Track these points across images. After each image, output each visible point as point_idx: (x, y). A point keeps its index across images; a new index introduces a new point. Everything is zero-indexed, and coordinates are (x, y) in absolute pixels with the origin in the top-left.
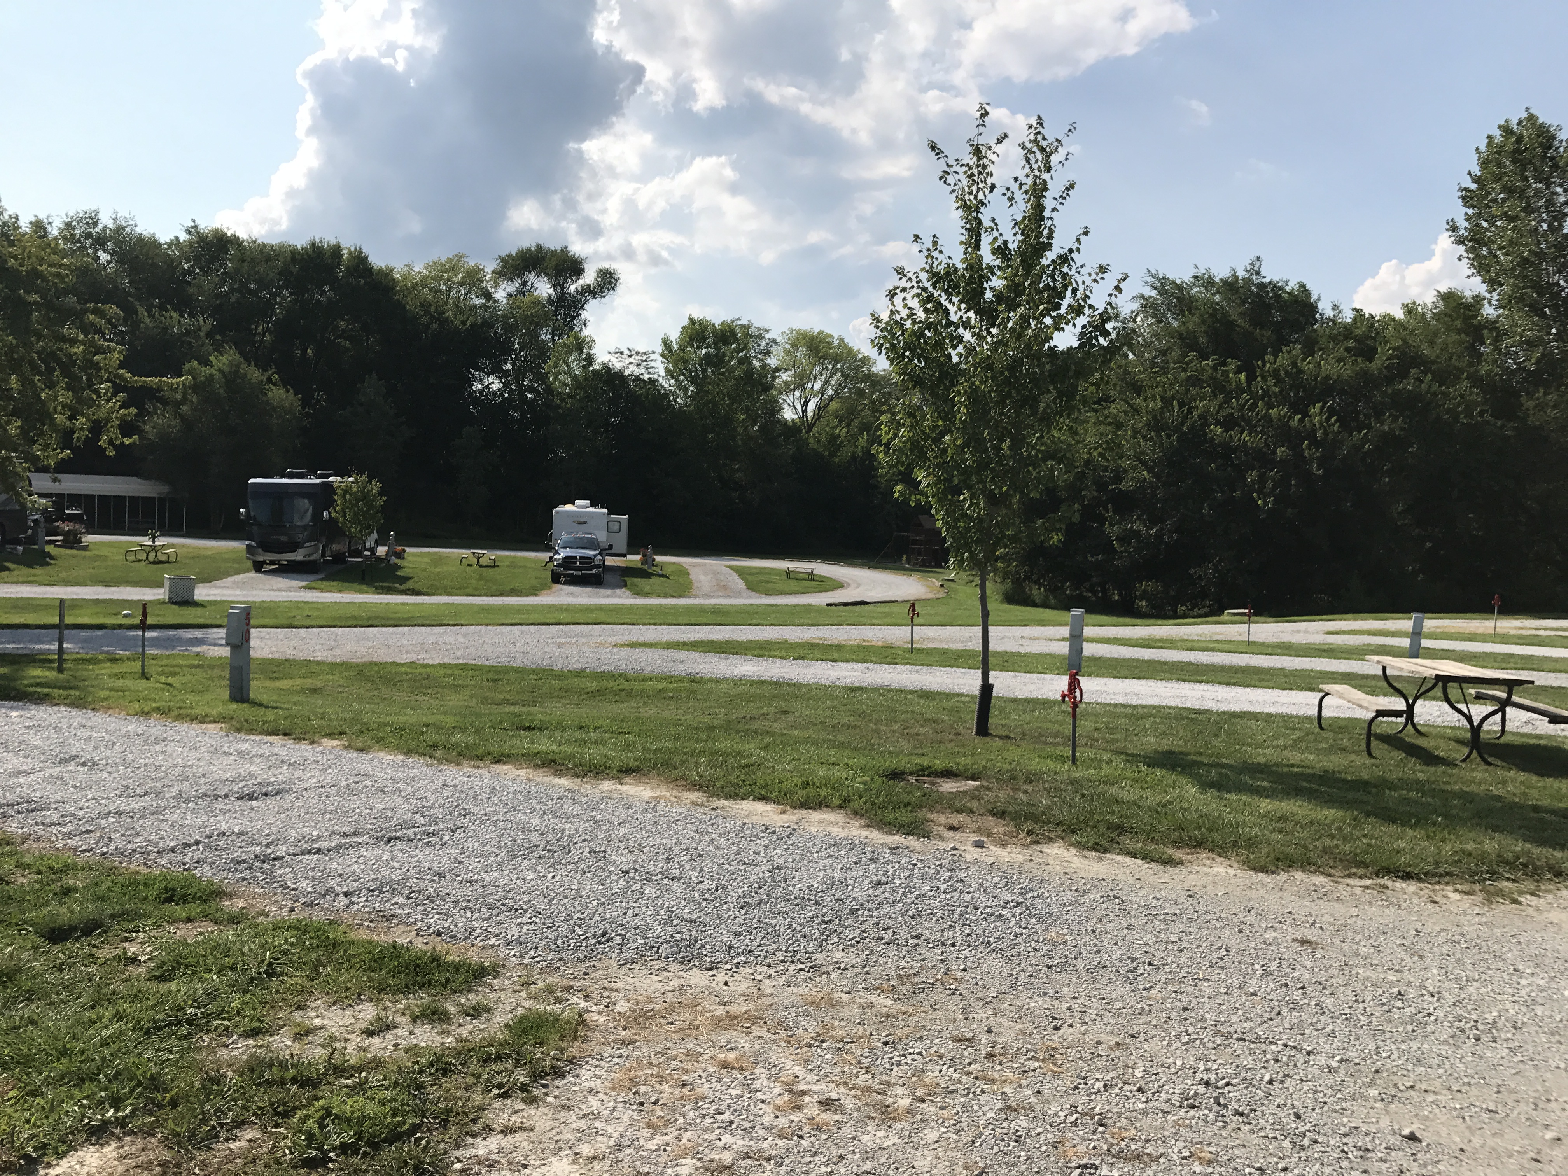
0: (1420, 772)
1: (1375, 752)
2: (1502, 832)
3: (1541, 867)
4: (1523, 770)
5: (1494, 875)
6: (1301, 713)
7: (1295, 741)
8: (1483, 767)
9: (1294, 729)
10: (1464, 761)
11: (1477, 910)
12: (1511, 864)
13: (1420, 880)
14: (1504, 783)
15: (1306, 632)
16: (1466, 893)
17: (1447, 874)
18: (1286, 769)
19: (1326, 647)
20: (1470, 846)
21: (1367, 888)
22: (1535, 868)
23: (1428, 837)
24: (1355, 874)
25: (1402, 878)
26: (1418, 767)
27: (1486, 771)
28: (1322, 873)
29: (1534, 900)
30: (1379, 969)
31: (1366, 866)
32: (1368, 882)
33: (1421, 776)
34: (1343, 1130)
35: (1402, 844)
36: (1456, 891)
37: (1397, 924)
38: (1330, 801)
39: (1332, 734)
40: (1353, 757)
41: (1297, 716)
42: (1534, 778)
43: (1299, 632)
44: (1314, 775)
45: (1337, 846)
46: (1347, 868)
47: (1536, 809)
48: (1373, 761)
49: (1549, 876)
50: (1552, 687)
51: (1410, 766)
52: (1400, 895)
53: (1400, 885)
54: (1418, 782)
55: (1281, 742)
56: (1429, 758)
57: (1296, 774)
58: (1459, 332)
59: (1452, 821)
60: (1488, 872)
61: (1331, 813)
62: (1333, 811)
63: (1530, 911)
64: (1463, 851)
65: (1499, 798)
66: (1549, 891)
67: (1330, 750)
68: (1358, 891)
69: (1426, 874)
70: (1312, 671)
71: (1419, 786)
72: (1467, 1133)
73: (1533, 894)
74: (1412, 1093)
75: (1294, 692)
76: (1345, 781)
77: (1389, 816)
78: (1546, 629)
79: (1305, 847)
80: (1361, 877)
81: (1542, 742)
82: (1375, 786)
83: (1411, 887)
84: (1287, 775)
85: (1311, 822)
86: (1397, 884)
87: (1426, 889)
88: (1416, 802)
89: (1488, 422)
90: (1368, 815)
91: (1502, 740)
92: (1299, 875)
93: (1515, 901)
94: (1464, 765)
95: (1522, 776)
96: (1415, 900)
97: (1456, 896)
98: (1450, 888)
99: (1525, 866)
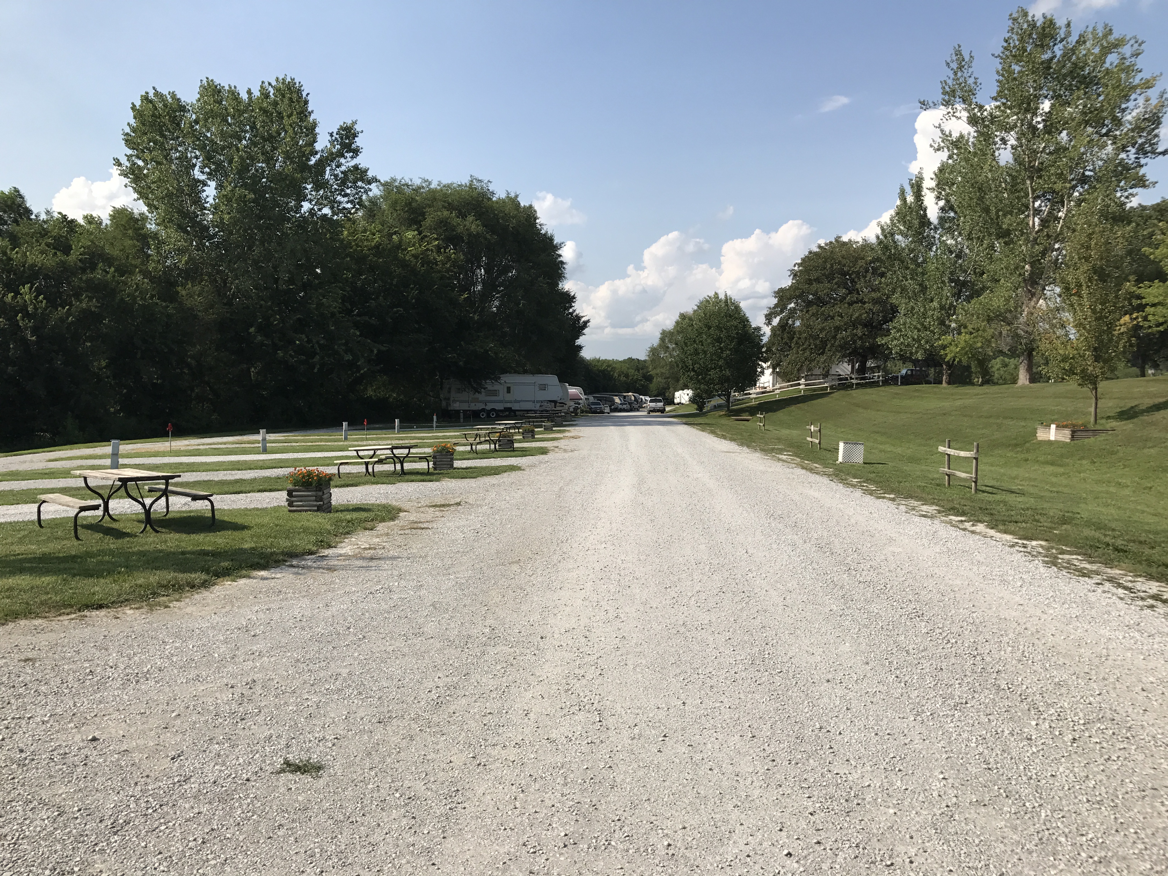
0: (112, 544)
1: (81, 536)
2: (161, 570)
3: (183, 585)
4: (178, 532)
5: (155, 594)
6: (26, 519)
7: (20, 538)
8: (154, 534)
9: (19, 531)
10: (142, 532)
11: (144, 616)
12: (166, 587)
13: (108, 607)
14: (166, 541)
15: (32, 461)
16: (137, 608)
17: (126, 600)
18: (12, 558)
19: (47, 471)
20: (141, 581)
21: (73, 619)
22: (179, 586)
23: (114, 581)
24: (64, 613)
25: (97, 609)
26: (111, 541)
27: (155, 536)
28: (40, 617)
29: (177, 604)
30: (78, 663)
31: (71, 606)
32: (73, 616)
33: (112, 546)
34: (50, 749)
35: (97, 589)
36: (131, 608)
37: (92, 635)
38: (47, 572)
39: (49, 530)
40: (65, 542)
41: (23, 522)
42: (184, 536)
43: (25, 462)
44: (35, 558)
45: (51, 598)
46: (58, 610)
47: (183, 553)
48: (80, 542)
49: (187, 589)
50: (204, 481)
51: (106, 541)
52: (95, 619)
53: (95, 613)
54: (110, 550)
55: (9, 540)
56: (119, 534)
57: (20, 560)
58: (132, 239)
59: (130, 568)
60: (151, 594)
61: (46, 580)
62: (48, 578)
63: (176, 610)
64: (136, 585)
65: (161, 551)
66: (186, 597)
67: (49, 540)
68: (66, 623)
69: (112, 603)
70: (36, 489)
71: (111, 553)
72: (127, 728)
73: (177, 601)
74: (96, 719)
75: (20, 506)
76: (58, 558)
77: (88, 574)
78: (203, 444)
79: (27, 603)
80: (68, 614)
81: (192, 514)
82: (81, 558)
83: (102, 613)
84: (14, 561)
85: (32, 588)
86: (93, 613)
87: (112, 612)
88: (108, 562)
89: (157, 304)
90: (74, 575)
91: (167, 517)
92: (23, 622)
93: (167, 607)
94: (141, 535)
95: (177, 536)
96: (105, 619)
97: (131, 612)
98: (128, 608)
99: (174, 586)
